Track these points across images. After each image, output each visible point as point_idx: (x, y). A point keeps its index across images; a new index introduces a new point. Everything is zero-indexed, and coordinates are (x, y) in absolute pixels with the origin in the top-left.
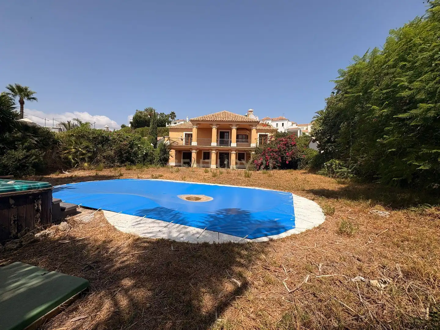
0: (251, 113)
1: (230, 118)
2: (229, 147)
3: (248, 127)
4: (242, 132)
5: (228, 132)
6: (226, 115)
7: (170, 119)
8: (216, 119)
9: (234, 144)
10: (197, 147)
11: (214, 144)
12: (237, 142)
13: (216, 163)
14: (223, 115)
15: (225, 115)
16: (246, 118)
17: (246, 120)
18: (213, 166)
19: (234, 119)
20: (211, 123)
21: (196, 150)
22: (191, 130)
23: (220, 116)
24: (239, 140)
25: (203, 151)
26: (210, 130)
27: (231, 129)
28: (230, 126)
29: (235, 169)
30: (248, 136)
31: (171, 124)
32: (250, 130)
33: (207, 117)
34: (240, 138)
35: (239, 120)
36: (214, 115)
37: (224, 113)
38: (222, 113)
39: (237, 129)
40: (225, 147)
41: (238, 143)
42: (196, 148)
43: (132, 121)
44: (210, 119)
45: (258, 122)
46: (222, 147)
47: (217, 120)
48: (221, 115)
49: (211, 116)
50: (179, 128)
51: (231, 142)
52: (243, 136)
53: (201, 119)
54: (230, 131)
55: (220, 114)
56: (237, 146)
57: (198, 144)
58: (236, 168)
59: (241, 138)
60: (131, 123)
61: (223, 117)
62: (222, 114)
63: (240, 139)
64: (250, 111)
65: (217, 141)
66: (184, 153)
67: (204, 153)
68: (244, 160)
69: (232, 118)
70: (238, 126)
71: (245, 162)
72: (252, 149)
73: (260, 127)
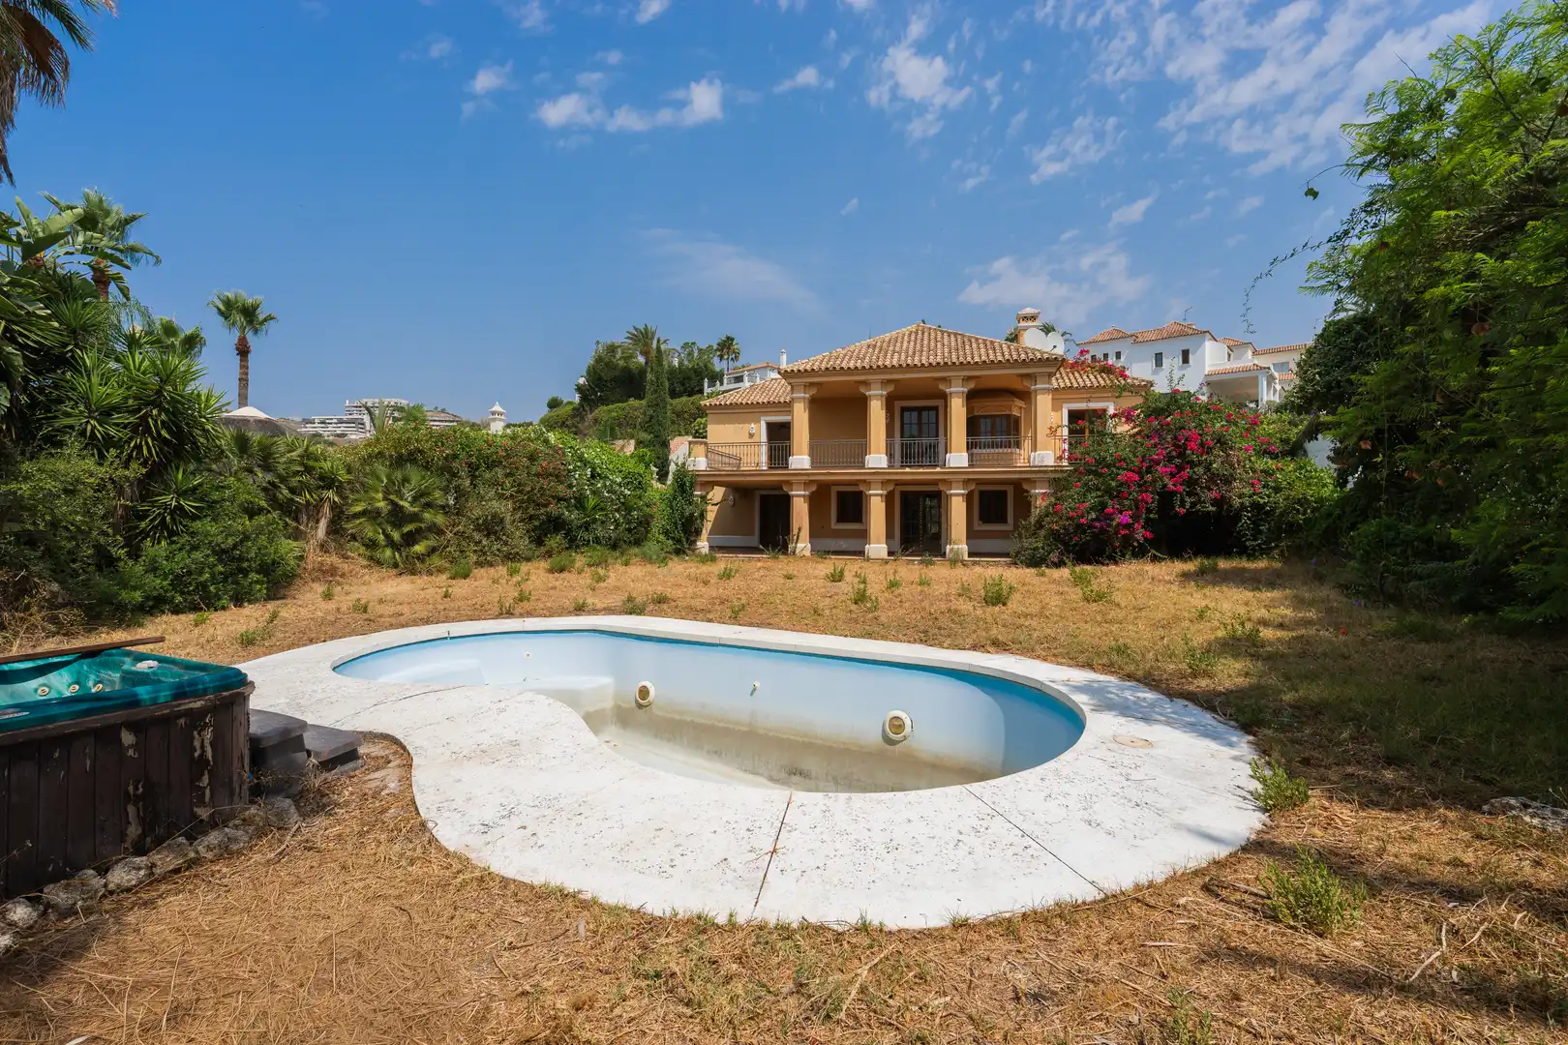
0: (1030, 323)
1: (940, 352)
2: (939, 470)
3: (1018, 385)
4: (989, 407)
5: (936, 408)
6: (926, 342)
7: (718, 365)
8: (880, 363)
9: (958, 458)
10: (808, 475)
11: (877, 459)
12: (970, 446)
13: (889, 536)
14: (912, 343)
15: (918, 342)
16: (1005, 349)
17: (1008, 357)
18: (877, 548)
19: (954, 356)
20: (862, 378)
21: (807, 484)
22: (787, 406)
23: (897, 349)
24: (983, 439)
25: (834, 490)
26: (861, 404)
27: (944, 397)
28: (942, 387)
29: (966, 558)
30: (1017, 420)
31: (722, 384)
32: (1026, 396)
33: (845, 355)
34: (983, 429)
35: (977, 359)
36: (875, 346)
37: (917, 333)
38: (910, 335)
39: (971, 397)
40: (921, 470)
41: (975, 451)
42: (806, 478)
43: (582, 381)
44: (859, 365)
45: (1057, 363)
46: (908, 470)
47: (887, 363)
48: (905, 344)
49: (863, 351)
50: (745, 402)
51: (945, 450)
52: (998, 420)
53: (823, 366)
54: (939, 403)
55: (899, 340)
56: (971, 466)
57: (812, 462)
58: (970, 555)
59: (989, 429)
60: (580, 389)
61: (910, 353)
62: (906, 338)
63: (986, 434)
64: (1026, 318)
65: (890, 447)
66: (763, 497)
67: (840, 494)
68: (1004, 520)
69: (946, 350)
70: (972, 385)
71: (1009, 527)
72: (1038, 476)
73: (1073, 381)
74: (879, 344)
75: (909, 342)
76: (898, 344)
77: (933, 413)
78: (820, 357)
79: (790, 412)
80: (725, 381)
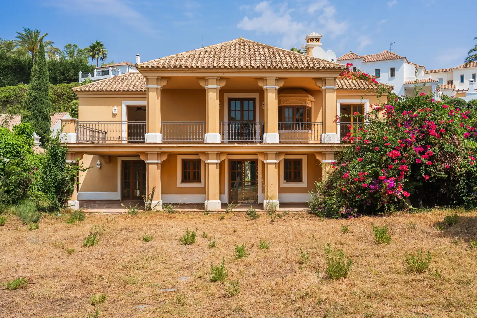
0: (315, 43)
1: (258, 59)
2: (259, 145)
3: (312, 86)
4: (294, 100)
5: (254, 100)
6: (247, 51)
7: (91, 62)
8: (215, 64)
9: (271, 137)
10: (160, 148)
11: (213, 136)
12: (280, 127)
14: (237, 51)
15: (242, 50)
16: (304, 59)
17: (306, 65)
18: (213, 202)
19: (269, 62)
20: (202, 75)
21: (159, 156)
22: (143, 94)
23: (227, 54)
24: (287, 123)
25: (180, 158)
26: (202, 93)
27: (262, 92)
28: (260, 84)
29: (278, 209)
30: (310, 110)
31: (93, 75)
32: (316, 93)
33: (188, 58)
34: (287, 116)
36: (210, 52)
37: (240, 44)
38: (235, 46)
39: (281, 91)
40: (246, 145)
42: (158, 150)
44: (199, 64)
45: (340, 70)
46: (236, 145)
47: (221, 64)
48: (232, 52)
49: (202, 55)
50: (108, 90)
51: (263, 130)
52: (298, 110)
53: (172, 65)
54: (257, 96)
55: (228, 48)
56: (280, 142)
57: (163, 138)
61: (237, 58)
62: (232, 47)
63: (290, 119)
64: (312, 40)
65: (222, 127)
66: (123, 162)
67: (184, 161)
68: (301, 180)
69: (263, 58)
70: (281, 84)
71: (304, 184)
72: (327, 150)
73: (343, 84)
74: (213, 51)
75: (235, 50)
76: (227, 52)
77: (251, 103)
78: (169, 58)
79: (146, 98)
80: (95, 73)
